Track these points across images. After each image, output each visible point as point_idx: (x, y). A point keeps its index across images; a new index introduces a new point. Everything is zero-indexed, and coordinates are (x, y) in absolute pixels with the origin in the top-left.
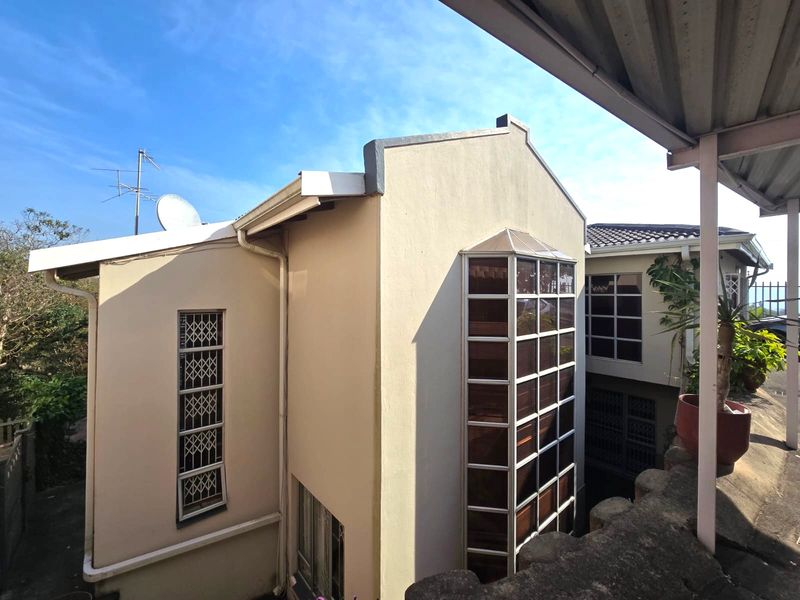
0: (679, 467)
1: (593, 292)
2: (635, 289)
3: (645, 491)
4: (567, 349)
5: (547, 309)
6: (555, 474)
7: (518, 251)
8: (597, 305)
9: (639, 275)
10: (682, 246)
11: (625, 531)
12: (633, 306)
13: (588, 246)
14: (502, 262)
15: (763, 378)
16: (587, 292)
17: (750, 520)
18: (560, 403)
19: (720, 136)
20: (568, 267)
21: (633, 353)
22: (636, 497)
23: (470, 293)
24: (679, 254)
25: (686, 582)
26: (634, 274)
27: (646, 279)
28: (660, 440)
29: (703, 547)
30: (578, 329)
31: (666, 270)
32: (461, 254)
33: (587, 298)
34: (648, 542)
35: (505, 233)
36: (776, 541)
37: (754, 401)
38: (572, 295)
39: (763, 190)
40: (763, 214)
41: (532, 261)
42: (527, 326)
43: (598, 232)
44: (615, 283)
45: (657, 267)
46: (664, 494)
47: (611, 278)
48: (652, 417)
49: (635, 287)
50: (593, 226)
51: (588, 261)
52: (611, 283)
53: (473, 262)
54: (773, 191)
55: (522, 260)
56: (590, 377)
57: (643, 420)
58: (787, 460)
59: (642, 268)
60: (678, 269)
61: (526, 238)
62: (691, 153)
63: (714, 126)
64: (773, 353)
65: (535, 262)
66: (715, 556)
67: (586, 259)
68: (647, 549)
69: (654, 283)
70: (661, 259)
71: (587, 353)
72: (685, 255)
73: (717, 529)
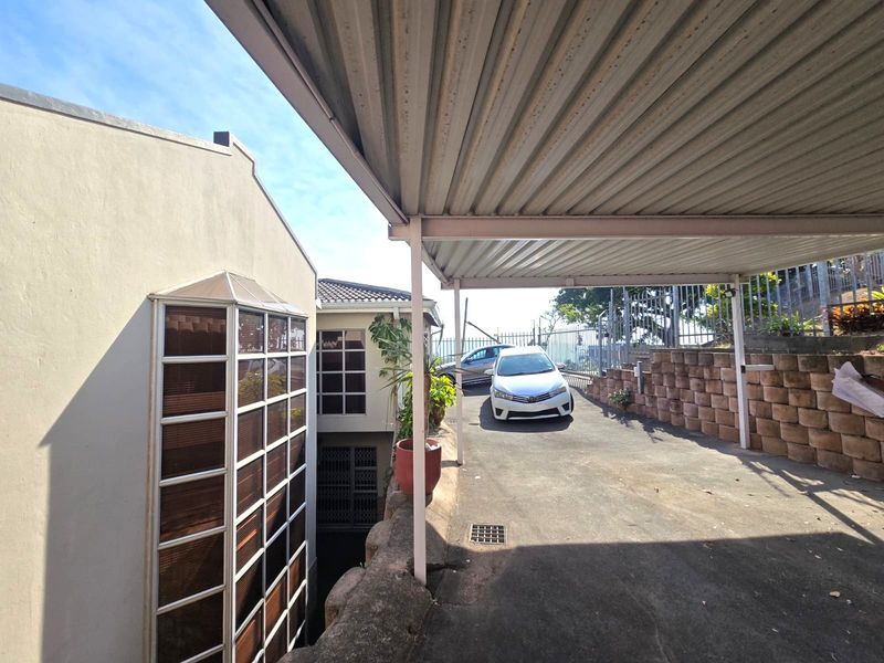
0: (398, 510)
1: (323, 348)
2: (359, 345)
3: (375, 549)
4: (298, 411)
5: (276, 368)
6: (285, 564)
7: (240, 300)
8: (328, 361)
9: (363, 331)
10: (393, 307)
11: (359, 606)
12: (357, 361)
13: (319, 300)
14: (220, 313)
15: (443, 413)
16: (318, 348)
17: (444, 537)
18: (290, 477)
19: (423, 220)
20: (300, 322)
21: (358, 406)
22: (367, 559)
23: (167, 353)
24: (392, 314)
25: (410, 629)
26: (358, 330)
27: (369, 335)
28: (380, 484)
29: (419, 583)
30: (310, 390)
31: (383, 327)
32: (151, 299)
33: (318, 354)
34: (379, 606)
35: (223, 276)
36: (458, 548)
37: (440, 432)
38: (303, 353)
39: (443, 270)
40: (442, 288)
41: (260, 314)
42: (251, 393)
43: (327, 286)
44: (343, 339)
45: (376, 325)
46: (389, 545)
47: (340, 333)
48: (374, 463)
49: (360, 342)
50: (324, 281)
51: (319, 315)
52: (339, 339)
53: (171, 310)
54: (448, 271)
55: (245, 312)
56: (321, 437)
57: (367, 468)
58: (459, 475)
59: (366, 324)
60: (391, 326)
61: (252, 286)
62: (404, 229)
63: (419, 211)
64: (448, 393)
65: (263, 315)
66: (427, 587)
67: (318, 314)
68: (379, 614)
69: (375, 338)
70: (379, 317)
71: (318, 412)
72: (396, 316)
73: (427, 558)
